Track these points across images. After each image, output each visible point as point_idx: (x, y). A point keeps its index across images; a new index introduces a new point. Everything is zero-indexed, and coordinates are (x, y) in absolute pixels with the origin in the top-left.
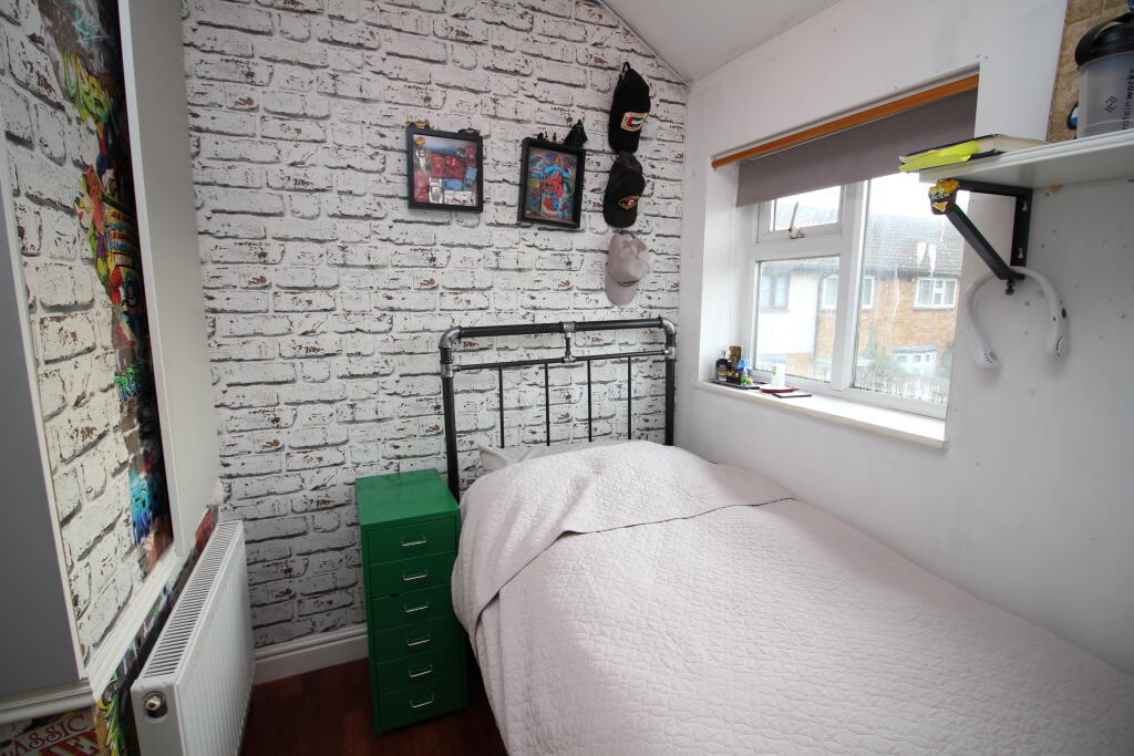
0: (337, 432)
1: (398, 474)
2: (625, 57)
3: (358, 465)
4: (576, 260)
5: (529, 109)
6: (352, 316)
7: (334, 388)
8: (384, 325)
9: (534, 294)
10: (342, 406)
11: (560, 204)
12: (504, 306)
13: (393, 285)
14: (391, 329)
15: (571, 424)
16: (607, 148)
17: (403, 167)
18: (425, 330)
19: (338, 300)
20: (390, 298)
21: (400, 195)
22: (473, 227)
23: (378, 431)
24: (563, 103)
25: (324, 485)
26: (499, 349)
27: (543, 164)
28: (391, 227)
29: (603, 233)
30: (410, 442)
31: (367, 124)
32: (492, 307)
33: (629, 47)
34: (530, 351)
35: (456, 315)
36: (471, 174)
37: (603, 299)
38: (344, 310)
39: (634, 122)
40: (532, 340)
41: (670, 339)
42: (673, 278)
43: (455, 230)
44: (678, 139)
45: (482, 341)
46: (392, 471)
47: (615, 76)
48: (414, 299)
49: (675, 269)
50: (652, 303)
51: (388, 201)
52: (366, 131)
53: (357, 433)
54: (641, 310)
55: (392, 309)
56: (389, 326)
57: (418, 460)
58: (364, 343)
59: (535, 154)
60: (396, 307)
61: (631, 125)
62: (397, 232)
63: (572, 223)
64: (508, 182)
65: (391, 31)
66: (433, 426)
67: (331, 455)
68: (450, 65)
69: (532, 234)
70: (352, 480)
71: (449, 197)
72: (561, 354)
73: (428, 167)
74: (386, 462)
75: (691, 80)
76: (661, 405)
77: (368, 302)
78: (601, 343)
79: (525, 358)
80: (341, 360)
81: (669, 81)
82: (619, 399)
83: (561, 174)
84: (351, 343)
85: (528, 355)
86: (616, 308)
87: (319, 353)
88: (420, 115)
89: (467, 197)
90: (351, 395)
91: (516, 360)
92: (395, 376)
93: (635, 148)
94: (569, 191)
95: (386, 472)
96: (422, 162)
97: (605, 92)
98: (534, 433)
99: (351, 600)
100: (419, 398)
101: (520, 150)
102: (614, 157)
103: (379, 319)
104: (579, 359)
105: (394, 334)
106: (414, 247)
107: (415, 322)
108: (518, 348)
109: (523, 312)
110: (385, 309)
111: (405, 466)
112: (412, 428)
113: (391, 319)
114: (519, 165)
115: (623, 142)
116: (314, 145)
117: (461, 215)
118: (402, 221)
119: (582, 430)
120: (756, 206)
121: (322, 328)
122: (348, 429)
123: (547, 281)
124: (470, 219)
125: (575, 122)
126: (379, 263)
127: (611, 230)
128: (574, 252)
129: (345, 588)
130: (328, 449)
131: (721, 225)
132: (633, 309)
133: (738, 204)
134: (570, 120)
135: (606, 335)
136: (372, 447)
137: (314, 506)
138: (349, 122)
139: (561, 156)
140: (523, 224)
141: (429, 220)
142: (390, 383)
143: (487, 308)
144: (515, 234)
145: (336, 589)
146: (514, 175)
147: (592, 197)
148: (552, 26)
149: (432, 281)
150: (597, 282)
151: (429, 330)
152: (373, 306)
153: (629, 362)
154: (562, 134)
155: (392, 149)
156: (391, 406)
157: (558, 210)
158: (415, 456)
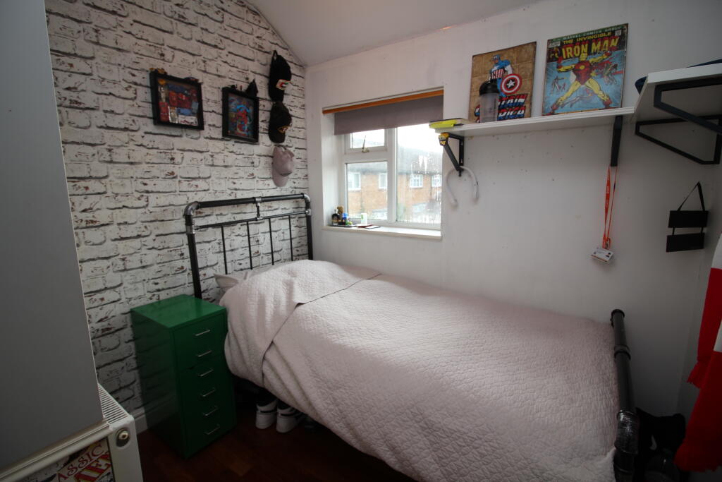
0: (114, 279)
1: (159, 301)
2: (274, 48)
3: (130, 299)
4: (256, 161)
5: (224, 70)
6: (119, 197)
7: (109, 248)
8: (142, 203)
9: (235, 181)
10: (117, 260)
11: (246, 128)
12: (219, 189)
13: (147, 175)
14: (147, 205)
15: (260, 257)
16: (268, 97)
17: (149, 97)
18: (170, 205)
19: (108, 186)
20: (145, 184)
21: (148, 115)
22: (197, 139)
23: (143, 274)
24: (243, 68)
25: (106, 317)
26: (217, 215)
27: (235, 104)
28: (143, 137)
29: (269, 146)
30: (166, 279)
31: (122, 67)
32: (211, 188)
33: (275, 42)
34: (235, 216)
35: (190, 194)
36: (195, 106)
37: (271, 183)
38: (113, 193)
39: (284, 85)
40: (236, 209)
41: (308, 205)
42: (304, 172)
43: (185, 141)
44: (302, 96)
45: (207, 211)
46: (155, 300)
47: (270, 56)
48: (162, 185)
49: (305, 167)
50: (296, 185)
51: (140, 119)
52: (122, 71)
53: (128, 277)
54: (291, 190)
55: (147, 192)
56: (146, 203)
57: (172, 290)
58: (130, 215)
59: (232, 97)
60: (150, 190)
61: (282, 87)
62: (147, 140)
63: (254, 139)
64: (215, 112)
65: (135, 6)
66: (180, 267)
67: (110, 296)
68: (175, 35)
69: (231, 144)
70: (127, 310)
71: (181, 119)
72: (255, 216)
73: (167, 99)
74: (150, 295)
75: (306, 65)
76: (304, 241)
77: (130, 187)
78: (273, 209)
79: (233, 220)
80: (114, 227)
81: (295, 64)
82: (284, 240)
83: (245, 110)
84: (119, 216)
85: (234, 218)
86: (278, 189)
87: (97, 224)
88: (159, 65)
89: (192, 120)
90: (122, 251)
91: (227, 221)
92: (153, 237)
93: (282, 100)
94: (250, 121)
95: (150, 302)
96: (163, 95)
97: (264, 65)
98: (240, 264)
99: (132, 393)
100: (169, 250)
101: (221, 93)
102: (272, 103)
103: (139, 199)
104: (265, 218)
105: (150, 208)
106: (159, 151)
107: (163, 200)
108: (228, 214)
109: (229, 192)
110: (142, 192)
111: (163, 296)
112: (166, 270)
113: (147, 198)
114: (221, 102)
115: (276, 95)
116: (84, 76)
117: (189, 131)
118: (150, 133)
119: (266, 260)
120: (343, 135)
121: (98, 206)
122: (121, 276)
123: (241, 174)
124: (195, 134)
125: (251, 80)
126: (137, 161)
127: (273, 144)
128: (254, 156)
129: (127, 386)
130: (108, 291)
131: (328, 144)
132: (287, 189)
133: (335, 134)
134: (247, 79)
135: (275, 204)
136: (140, 286)
137: (100, 333)
138: (109, 63)
139: (245, 100)
140: (226, 138)
141: (169, 133)
142: (149, 241)
143: (208, 190)
144: (221, 144)
145: (121, 388)
146: (219, 109)
147: (263, 126)
148: (234, 22)
149: (173, 173)
150: (268, 174)
151: (173, 205)
152: (134, 189)
153: (290, 218)
154: (245, 86)
155: (140, 85)
156: (151, 257)
157: (244, 131)
158: (170, 288)
